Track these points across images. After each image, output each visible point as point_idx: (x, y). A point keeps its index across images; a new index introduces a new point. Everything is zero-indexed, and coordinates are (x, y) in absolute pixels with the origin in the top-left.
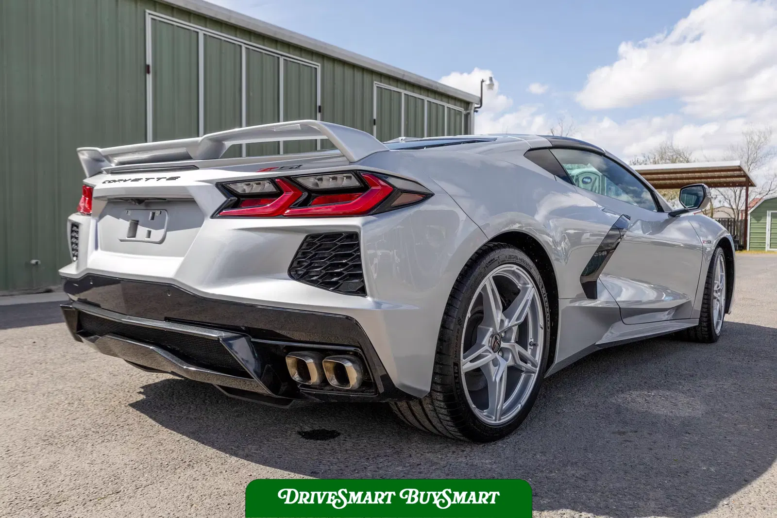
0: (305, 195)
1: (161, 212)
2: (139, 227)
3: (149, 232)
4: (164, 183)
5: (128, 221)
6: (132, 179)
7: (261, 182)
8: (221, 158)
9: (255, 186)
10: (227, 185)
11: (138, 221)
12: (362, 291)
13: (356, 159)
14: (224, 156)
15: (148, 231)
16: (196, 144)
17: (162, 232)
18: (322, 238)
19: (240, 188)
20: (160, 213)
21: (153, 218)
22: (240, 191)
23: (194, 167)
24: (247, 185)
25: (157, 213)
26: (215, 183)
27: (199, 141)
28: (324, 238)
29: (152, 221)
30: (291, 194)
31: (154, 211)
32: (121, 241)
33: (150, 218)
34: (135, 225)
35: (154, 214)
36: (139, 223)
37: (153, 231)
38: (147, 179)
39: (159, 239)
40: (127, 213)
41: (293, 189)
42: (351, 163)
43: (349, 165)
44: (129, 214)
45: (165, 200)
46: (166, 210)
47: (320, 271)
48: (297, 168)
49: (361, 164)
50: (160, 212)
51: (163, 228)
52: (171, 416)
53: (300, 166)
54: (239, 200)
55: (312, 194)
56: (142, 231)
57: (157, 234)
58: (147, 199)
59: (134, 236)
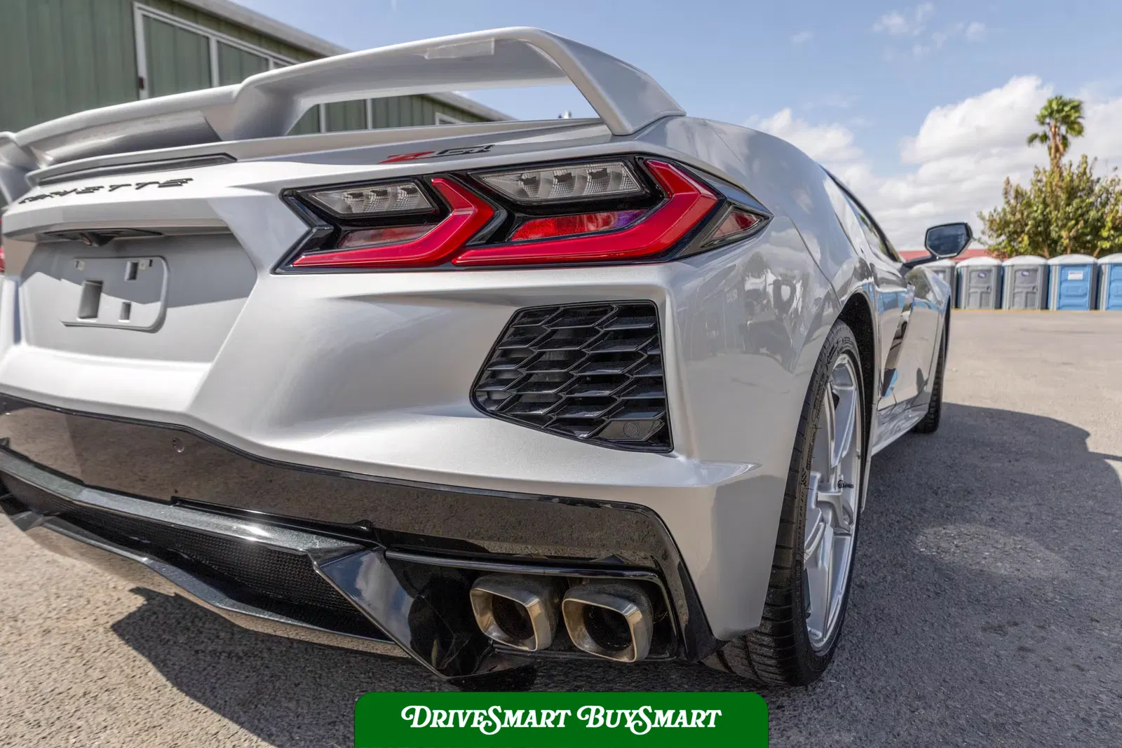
0: (502, 215)
1: (151, 261)
2: (104, 298)
3: (127, 308)
4: (153, 194)
5: (80, 284)
6: (79, 190)
7: (389, 189)
8: (289, 135)
9: (373, 198)
10: (310, 195)
11: (101, 283)
12: (661, 441)
13: (630, 129)
14: (298, 130)
15: (124, 303)
16: (226, 101)
17: (154, 309)
18: (557, 317)
19: (339, 203)
20: (150, 265)
21: (133, 275)
22: (338, 209)
23: (226, 158)
24: (355, 196)
25: (143, 264)
26: (279, 191)
27: (235, 94)
28: (562, 316)
29: (132, 281)
30: (470, 212)
31: (135, 260)
32: (68, 325)
33: (127, 276)
34: (95, 291)
35: (135, 266)
36: (105, 287)
37: (135, 306)
38: (113, 188)
39: (150, 321)
40: (77, 266)
41: (474, 201)
42: (616, 137)
43: (612, 141)
44: (80, 268)
45: (160, 234)
46: (164, 258)
47: (556, 394)
48: (482, 151)
49: (643, 139)
50: (148, 261)
51: (157, 300)
52: (197, 652)
53: (489, 147)
54: (337, 232)
55: (517, 215)
56: (110, 305)
57: (145, 313)
58: (117, 232)
59: (95, 316)
